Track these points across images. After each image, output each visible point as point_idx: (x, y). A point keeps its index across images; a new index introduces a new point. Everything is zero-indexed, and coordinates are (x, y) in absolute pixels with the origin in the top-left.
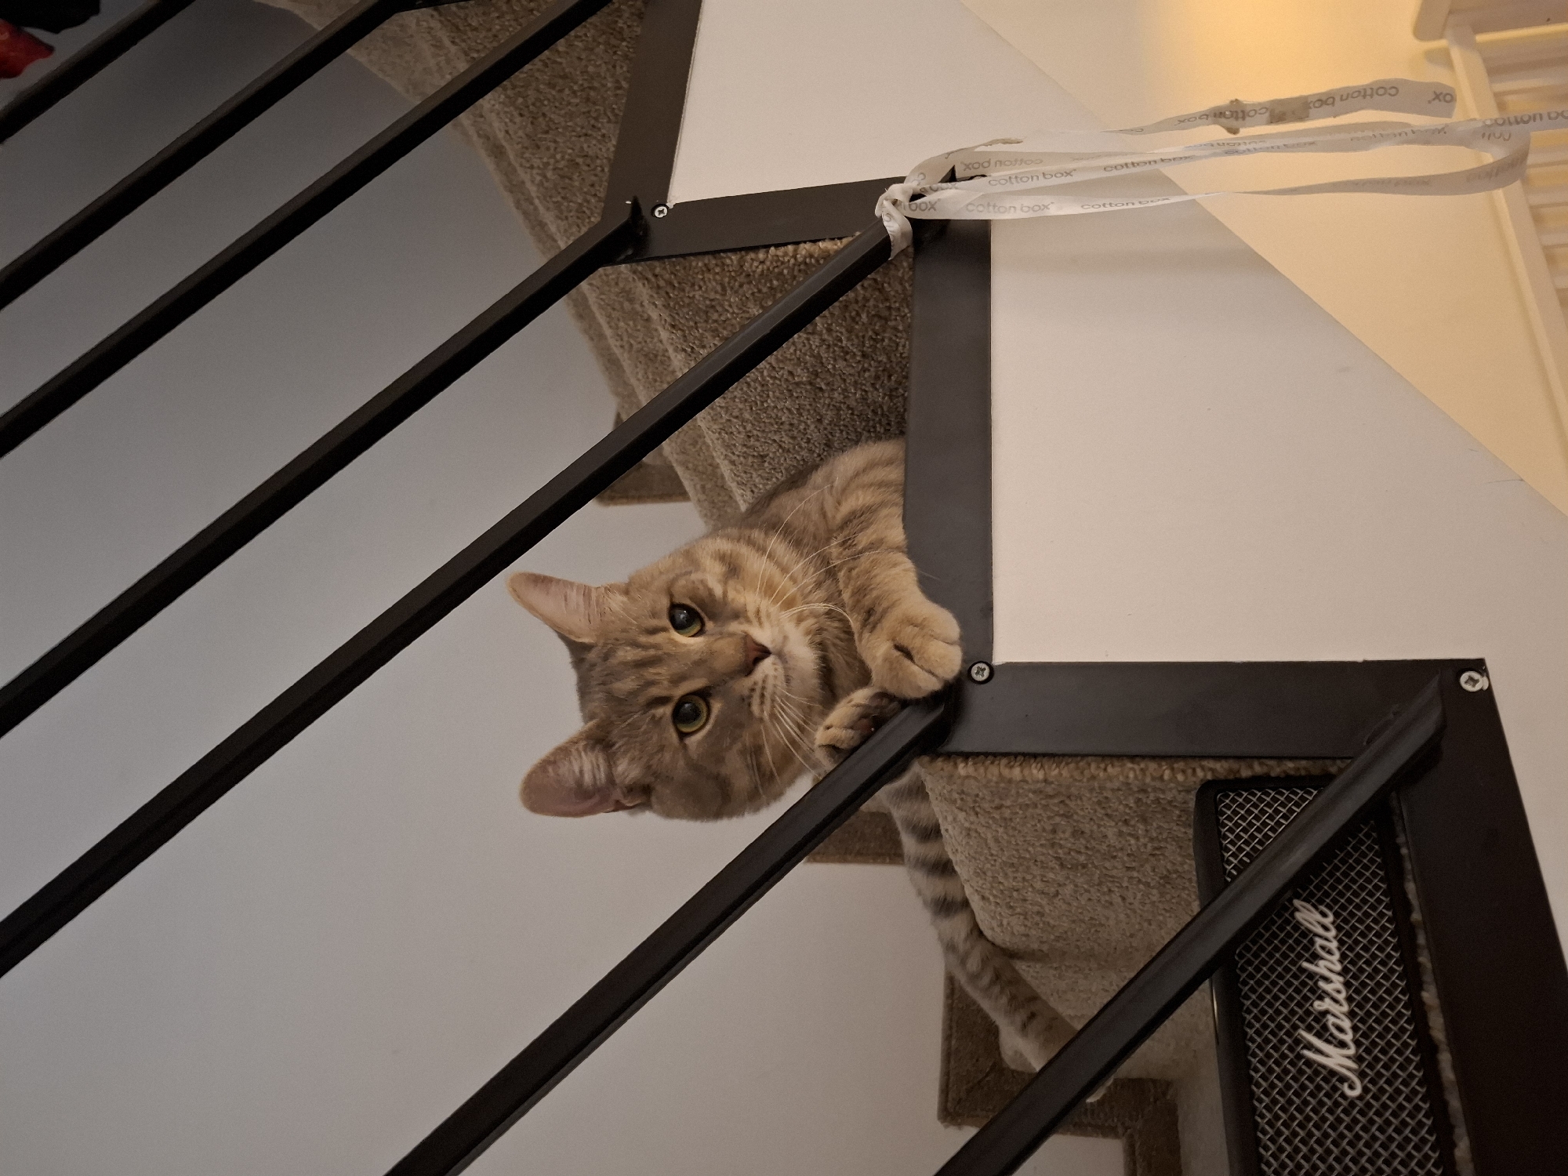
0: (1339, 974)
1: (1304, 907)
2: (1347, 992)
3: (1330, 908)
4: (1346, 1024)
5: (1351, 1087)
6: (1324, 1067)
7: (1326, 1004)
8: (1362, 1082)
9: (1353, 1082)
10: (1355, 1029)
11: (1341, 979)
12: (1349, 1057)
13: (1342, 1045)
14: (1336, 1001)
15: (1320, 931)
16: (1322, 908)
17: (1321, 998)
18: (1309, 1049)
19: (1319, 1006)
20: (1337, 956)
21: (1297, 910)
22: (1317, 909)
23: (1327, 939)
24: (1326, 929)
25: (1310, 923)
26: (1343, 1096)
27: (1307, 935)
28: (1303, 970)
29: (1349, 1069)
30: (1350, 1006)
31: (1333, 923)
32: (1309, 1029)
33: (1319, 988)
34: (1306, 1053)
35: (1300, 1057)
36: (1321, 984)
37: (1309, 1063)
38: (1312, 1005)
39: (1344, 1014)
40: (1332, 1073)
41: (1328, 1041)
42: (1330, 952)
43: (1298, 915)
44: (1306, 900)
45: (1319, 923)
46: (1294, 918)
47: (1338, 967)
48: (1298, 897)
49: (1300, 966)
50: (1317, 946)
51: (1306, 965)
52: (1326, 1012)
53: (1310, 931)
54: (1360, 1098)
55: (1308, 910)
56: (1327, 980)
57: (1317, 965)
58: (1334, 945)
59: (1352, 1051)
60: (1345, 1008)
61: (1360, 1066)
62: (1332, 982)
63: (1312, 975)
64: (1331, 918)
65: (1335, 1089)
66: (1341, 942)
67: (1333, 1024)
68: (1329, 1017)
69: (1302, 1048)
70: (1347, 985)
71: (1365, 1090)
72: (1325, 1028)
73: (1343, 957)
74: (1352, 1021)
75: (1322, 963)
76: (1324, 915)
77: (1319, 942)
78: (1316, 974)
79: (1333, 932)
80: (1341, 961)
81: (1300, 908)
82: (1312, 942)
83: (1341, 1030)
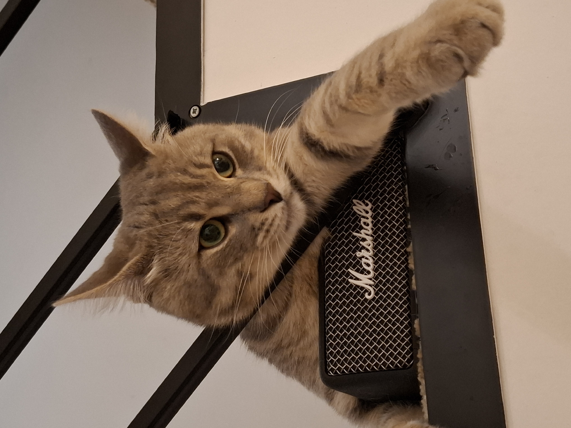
0: (372, 236)
1: (358, 203)
2: (374, 244)
3: (371, 201)
4: (371, 261)
5: (369, 294)
6: (358, 286)
7: (364, 253)
8: (375, 290)
9: (371, 291)
10: (375, 263)
11: (371, 238)
12: (371, 279)
13: (369, 272)
14: (368, 250)
15: (364, 214)
16: (367, 202)
17: (360, 251)
18: (351, 278)
19: (359, 254)
20: (371, 225)
21: (355, 205)
22: (364, 202)
23: (367, 218)
24: (367, 212)
25: (361, 211)
26: (366, 300)
27: (357, 218)
28: (354, 237)
29: (370, 285)
30: (374, 251)
31: (371, 209)
32: (354, 267)
33: (361, 245)
34: (350, 280)
35: (348, 282)
36: (361, 243)
37: (351, 286)
38: (356, 255)
39: (371, 256)
40: (362, 288)
41: (362, 273)
42: (368, 225)
43: (354, 207)
44: (360, 200)
45: (364, 210)
46: (352, 209)
47: (370, 232)
48: (356, 198)
49: (353, 235)
50: (362, 222)
51: (355, 234)
52: (363, 257)
53: (360, 215)
54: (374, 299)
55: (360, 204)
56: (364, 240)
57: (361, 233)
58: (369, 221)
59: (371, 275)
60: (371, 253)
61: (375, 282)
62: (367, 241)
63: (358, 240)
64: (370, 205)
65: (363, 296)
66: (374, 218)
67: (365, 263)
68: (364, 260)
69: (349, 278)
70: (375, 240)
71: (376, 294)
72: (361, 266)
73: (374, 226)
74: (374, 259)
75: (363, 231)
76: (367, 205)
77: (363, 220)
78: (360, 238)
79: (370, 213)
80: (372, 229)
81: (356, 204)
82: (360, 221)
83: (368, 265)
